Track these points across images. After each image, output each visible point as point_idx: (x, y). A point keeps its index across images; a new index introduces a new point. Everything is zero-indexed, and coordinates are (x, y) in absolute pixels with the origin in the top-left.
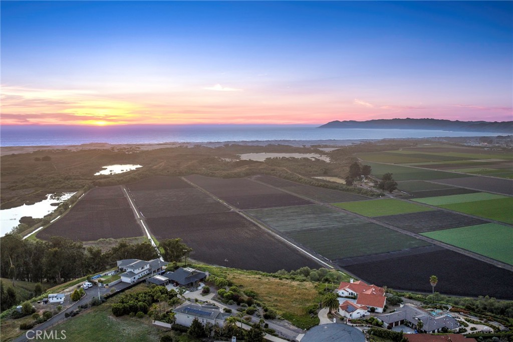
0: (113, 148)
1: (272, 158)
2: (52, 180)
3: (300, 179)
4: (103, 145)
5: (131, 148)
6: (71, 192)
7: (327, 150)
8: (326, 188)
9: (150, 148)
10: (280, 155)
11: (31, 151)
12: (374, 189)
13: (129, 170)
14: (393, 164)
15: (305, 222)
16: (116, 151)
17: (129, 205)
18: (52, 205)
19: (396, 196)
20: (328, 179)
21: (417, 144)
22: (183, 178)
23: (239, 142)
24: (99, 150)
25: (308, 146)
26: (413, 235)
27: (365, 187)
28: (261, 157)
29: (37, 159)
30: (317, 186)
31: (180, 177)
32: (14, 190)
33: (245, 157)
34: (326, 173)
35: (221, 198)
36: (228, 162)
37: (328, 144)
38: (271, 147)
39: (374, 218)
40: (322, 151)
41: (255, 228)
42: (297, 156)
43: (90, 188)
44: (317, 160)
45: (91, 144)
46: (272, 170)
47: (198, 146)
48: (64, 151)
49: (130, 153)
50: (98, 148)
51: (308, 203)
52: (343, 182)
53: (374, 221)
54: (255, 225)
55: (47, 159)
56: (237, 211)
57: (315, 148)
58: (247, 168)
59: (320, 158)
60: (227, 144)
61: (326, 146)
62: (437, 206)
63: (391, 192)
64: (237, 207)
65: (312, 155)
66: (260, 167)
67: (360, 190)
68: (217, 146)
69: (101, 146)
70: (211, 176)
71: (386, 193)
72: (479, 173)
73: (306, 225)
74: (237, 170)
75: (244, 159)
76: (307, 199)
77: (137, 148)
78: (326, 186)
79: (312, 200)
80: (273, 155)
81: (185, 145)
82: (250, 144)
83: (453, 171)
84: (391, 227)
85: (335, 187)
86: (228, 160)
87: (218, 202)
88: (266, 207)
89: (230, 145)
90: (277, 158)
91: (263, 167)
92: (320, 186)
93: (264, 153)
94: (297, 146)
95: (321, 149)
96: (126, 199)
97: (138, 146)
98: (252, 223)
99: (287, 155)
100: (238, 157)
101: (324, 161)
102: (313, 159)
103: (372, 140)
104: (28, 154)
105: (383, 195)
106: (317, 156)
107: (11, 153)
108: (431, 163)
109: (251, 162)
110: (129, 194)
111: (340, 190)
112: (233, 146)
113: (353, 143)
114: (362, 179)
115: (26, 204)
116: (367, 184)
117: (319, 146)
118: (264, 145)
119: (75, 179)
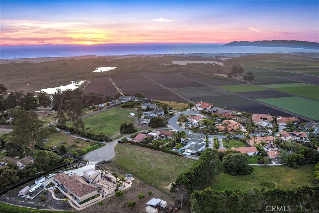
0: (100, 58)
1: (190, 63)
2: (72, 74)
3: (203, 75)
4: (94, 56)
5: (110, 58)
6: (83, 80)
7: (223, 59)
8: (217, 79)
9: (121, 58)
10: (195, 62)
11: (54, 60)
12: (242, 80)
13: (110, 70)
14: (260, 68)
15: (201, 94)
16: (102, 60)
17: (114, 86)
18: (75, 86)
19: (252, 84)
20: (219, 75)
21: (280, 57)
22: (140, 74)
23: (173, 54)
24: (92, 59)
25: (213, 57)
26: (252, 100)
27: (238, 79)
28: (184, 63)
29: (60, 64)
30: (212, 78)
31: (138, 73)
32: (53, 79)
33: (174, 63)
34: (218, 72)
35: (160, 83)
36: (165, 66)
37: (225, 56)
38: (191, 57)
39: (236, 93)
40: (220, 60)
41: (175, 96)
42: (205, 62)
43: (92, 79)
44: (216, 65)
45: (86, 56)
46: (189, 70)
47: (148, 56)
48: (72, 60)
49: (110, 60)
50: (91, 58)
51: (205, 86)
52: (226, 76)
53: (236, 94)
54: (175, 94)
55: (65, 64)
56: (168, 89)
57: (217, 58)
58: (175, 68)
59: (218, 64)
60: (165, 56)
61: (224, 57)
62: (272, 89)
63: (250, 81)
64: (168, 87)
65: (214, 62)
66: (183, 68)
67: (234, 80)
68: (159, 57)
69: (92, 57)
70: (155, 73)
71: (248, 82)
72: (307, 73)
73: (201, 95)
74: (169, 70)
75: (174, 64)
76: (204, 84)
77: (114, 58)
78: (216, 78)
79: (207, 85)
80: (190, 62)
81: (141, 56)
82: (179, 56)
83: (293, 72)
84: (243, 97)
85: (222, 79)
86: (165, 64)
87: (159, 85)
88: (183, 87)
89: (167, 56)
90: (193, 63)
91: (184, 68)
92: (213, 78)
93: (186, 61)
94: (207, 57)
95: (220, 59)
96: (112, 83)
97: (114, 57)
98: (174, 94)
99: (199, 62)
100: (171, 63)
101: (220, 66)
102: (214, 64)
103: (254, 54)
104: (53, 62)
105: (245, 83)
106: (216, 63)
107: (44, 61)
108: (283, 67)
109: (178, 65)
110: (113, 81)
111: (224, 80)
112: (168, 56)
113: (241, 55)
114: (237, 75)
115: (62, 86)
116: (239, 77)
117: (220, 57)
118: (187, 56)
119: (83, 74)
